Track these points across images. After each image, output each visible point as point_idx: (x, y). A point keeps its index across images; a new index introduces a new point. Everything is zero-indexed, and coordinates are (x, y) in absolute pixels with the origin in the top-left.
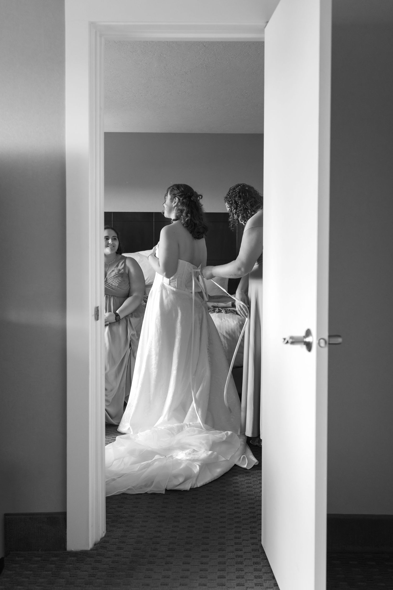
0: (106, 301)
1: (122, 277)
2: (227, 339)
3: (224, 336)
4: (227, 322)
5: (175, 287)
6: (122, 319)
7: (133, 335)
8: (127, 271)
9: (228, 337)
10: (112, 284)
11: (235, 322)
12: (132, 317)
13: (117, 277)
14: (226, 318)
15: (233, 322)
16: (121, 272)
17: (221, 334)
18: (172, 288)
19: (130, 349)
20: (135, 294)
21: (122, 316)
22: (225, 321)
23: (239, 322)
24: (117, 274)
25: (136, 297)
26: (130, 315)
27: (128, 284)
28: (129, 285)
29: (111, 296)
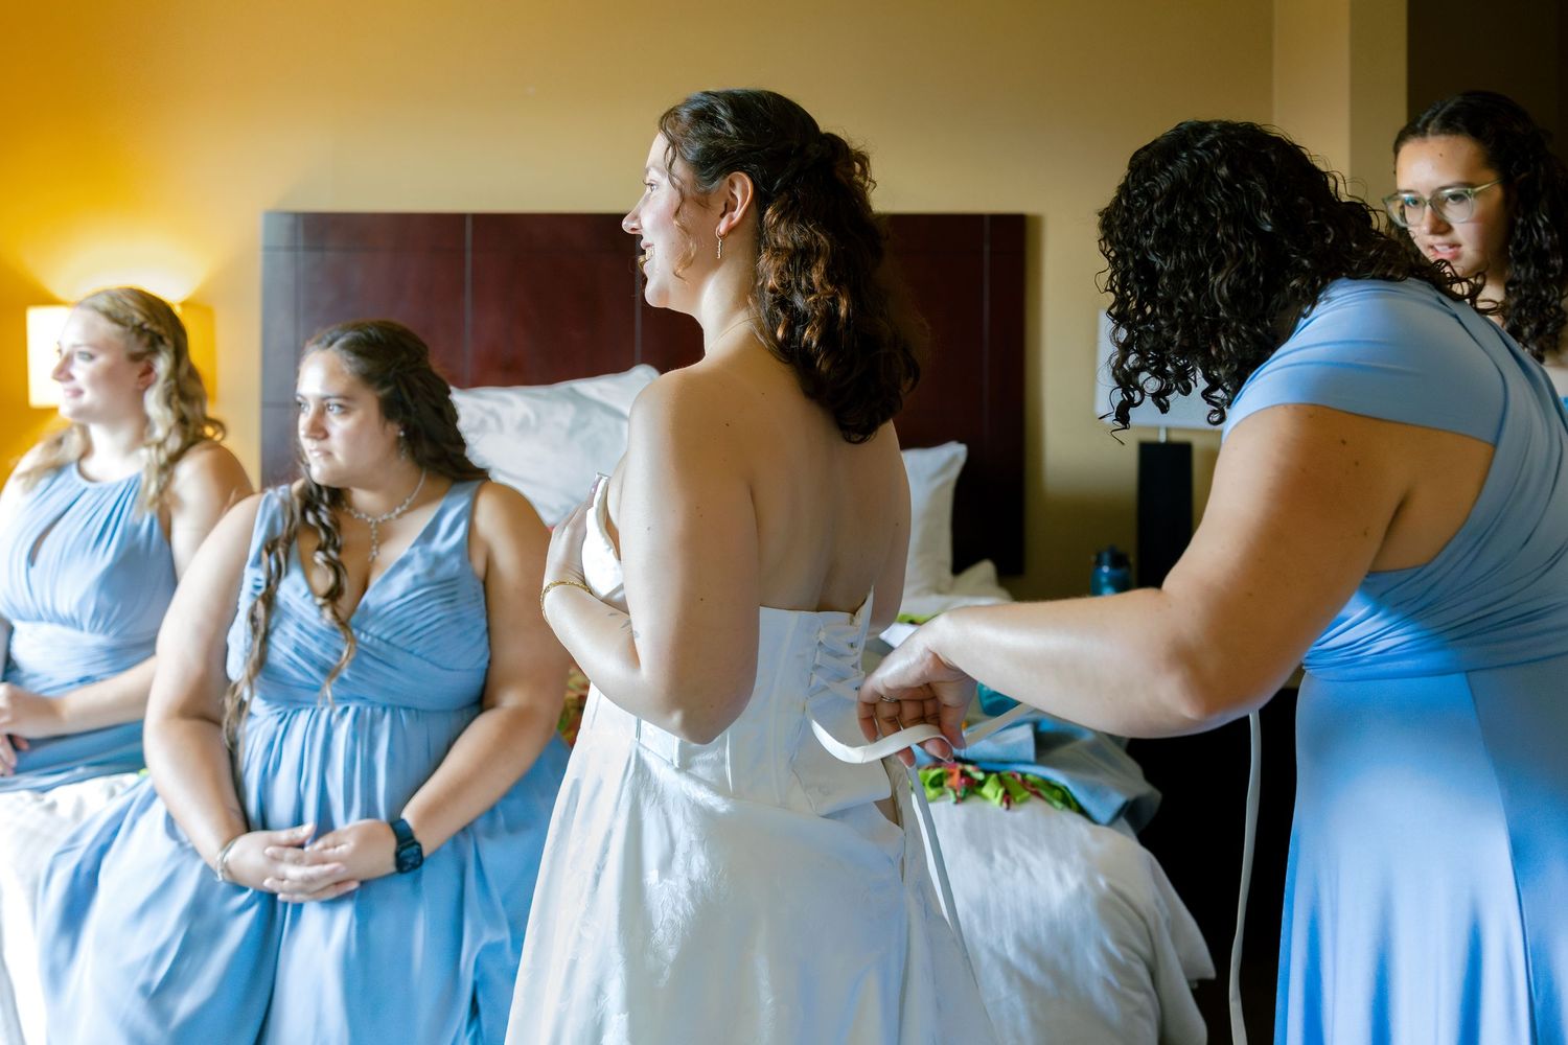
0: (350, 740)
1: (452, 601)
2: (1027, 984)
3: (1007, 965)
4: (1020, 873)
5: (718, 788)
6: (436, 852)
7: (493, 949)
8: (479, 565)
9: (1032, 970)
10: (394, 640)
11: (1072, 882)
12: (490, 833)
13: (421, 600)
14: (1012, 845)
15: (1060, 877)
16: (441, 573)
17: (991, 951)
18: (703, 796)
19: (472, 1031)
20: (511, 699)
21: (428, 840)
22: (1014, 870)
23: (1092, 881)
24: (422, 581)
25: (521, 718)
26: (481, 825)
27: (480, 640)
28: (484, 645)
29: (384, 709)
